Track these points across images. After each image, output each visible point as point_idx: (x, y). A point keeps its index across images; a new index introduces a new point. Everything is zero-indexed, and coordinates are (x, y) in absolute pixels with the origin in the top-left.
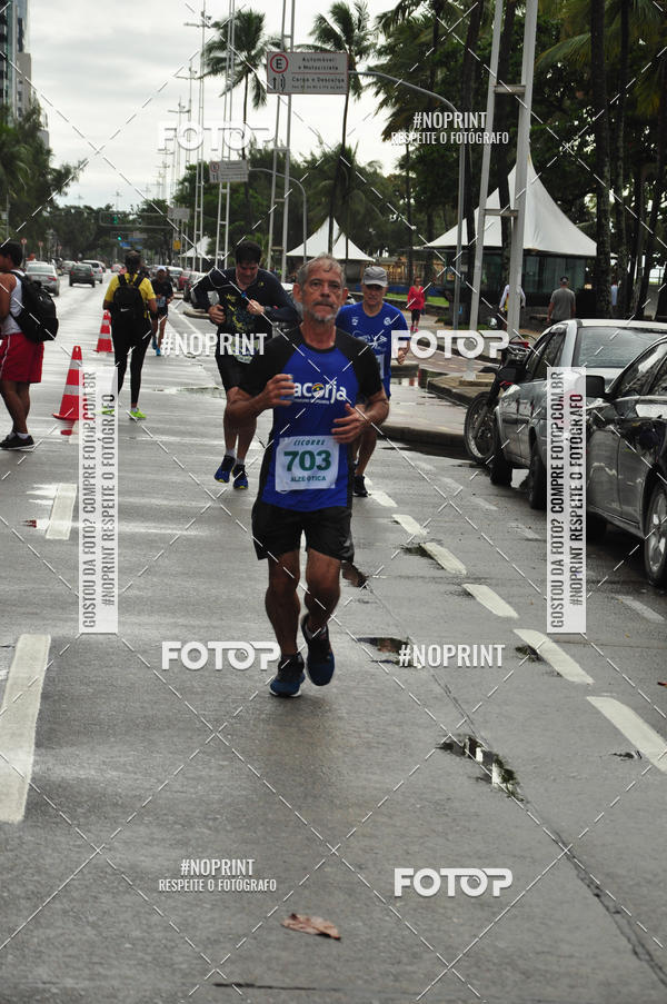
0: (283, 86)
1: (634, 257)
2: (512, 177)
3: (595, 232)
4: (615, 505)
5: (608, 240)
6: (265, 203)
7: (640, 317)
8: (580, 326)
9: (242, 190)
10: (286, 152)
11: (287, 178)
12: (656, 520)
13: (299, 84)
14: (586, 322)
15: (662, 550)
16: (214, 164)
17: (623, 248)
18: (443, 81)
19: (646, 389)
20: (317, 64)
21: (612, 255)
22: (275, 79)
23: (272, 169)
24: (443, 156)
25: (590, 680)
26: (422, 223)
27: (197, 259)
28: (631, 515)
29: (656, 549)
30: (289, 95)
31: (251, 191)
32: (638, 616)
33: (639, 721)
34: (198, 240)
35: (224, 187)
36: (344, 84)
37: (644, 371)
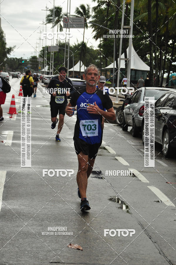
0: (67, 26)
1: (160, 71)
2: (128, 50)
3: (150, 64)
5: (153, 66)
6: (63, 57)
7: (161, 87)
8: (145, 89)
9: (57, 53)
10: (68, 43)
11: (69, 50)
12: (165, 140)
13: (72, 26)
14: (147, 88)
15: (167, 148)
16: (50, 47)
17: (157, 69)
18: (110, 25)
19: (163, 105)
20: (76, 20)
21: (154, 70)
22: (65, 24)
23: (65, 48)
24: (109, 44)
25: (148, 182)
26: (104, 62)
27: (45, 72)
28: (159, 139)
29: (166, 147)
30: (69, 28)
31: (59, 54)
32: (161, 165)
33: (161, 192)
34: (45, 66)
35: (52, 53)
36: (84, 26)
37: (162, 101)
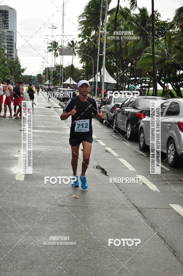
0: (62, 54)
1: (123, 84)
2: (102, 69)
3: (116, 79)
4: (121, 126)
5: (118, 81)
9: (55, 72)
10: (62, 65)
11: (63, 70)
12: (128, 129)
13: (65, 54)
15: (130, 134)
16: (50, 68)
19: (126, 106)
20: (68, 50)
23: (60, 68)
25: (118, 156)
35: (52, 72)
37: (126, 103)
